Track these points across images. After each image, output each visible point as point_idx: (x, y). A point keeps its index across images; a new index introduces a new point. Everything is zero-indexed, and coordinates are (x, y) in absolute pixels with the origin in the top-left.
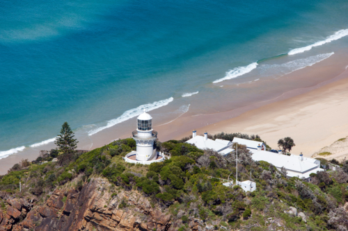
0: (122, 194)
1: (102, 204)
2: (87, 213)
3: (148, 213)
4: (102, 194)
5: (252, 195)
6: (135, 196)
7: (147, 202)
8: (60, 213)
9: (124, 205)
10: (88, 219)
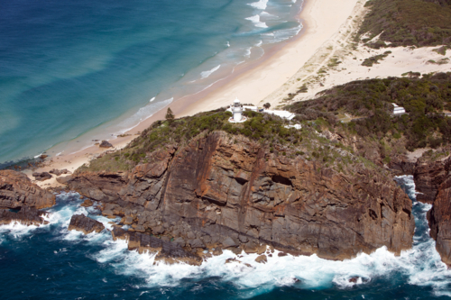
0: (234, 137)
1: (225, 143)
2: (218, 147)
3: (249, 144)
4: (224, 138)
5: (301, 130)
6: (240, 137)
7: (247, 139)
8: (197, 149)
9: (236, 142)
10: (218, 150)
